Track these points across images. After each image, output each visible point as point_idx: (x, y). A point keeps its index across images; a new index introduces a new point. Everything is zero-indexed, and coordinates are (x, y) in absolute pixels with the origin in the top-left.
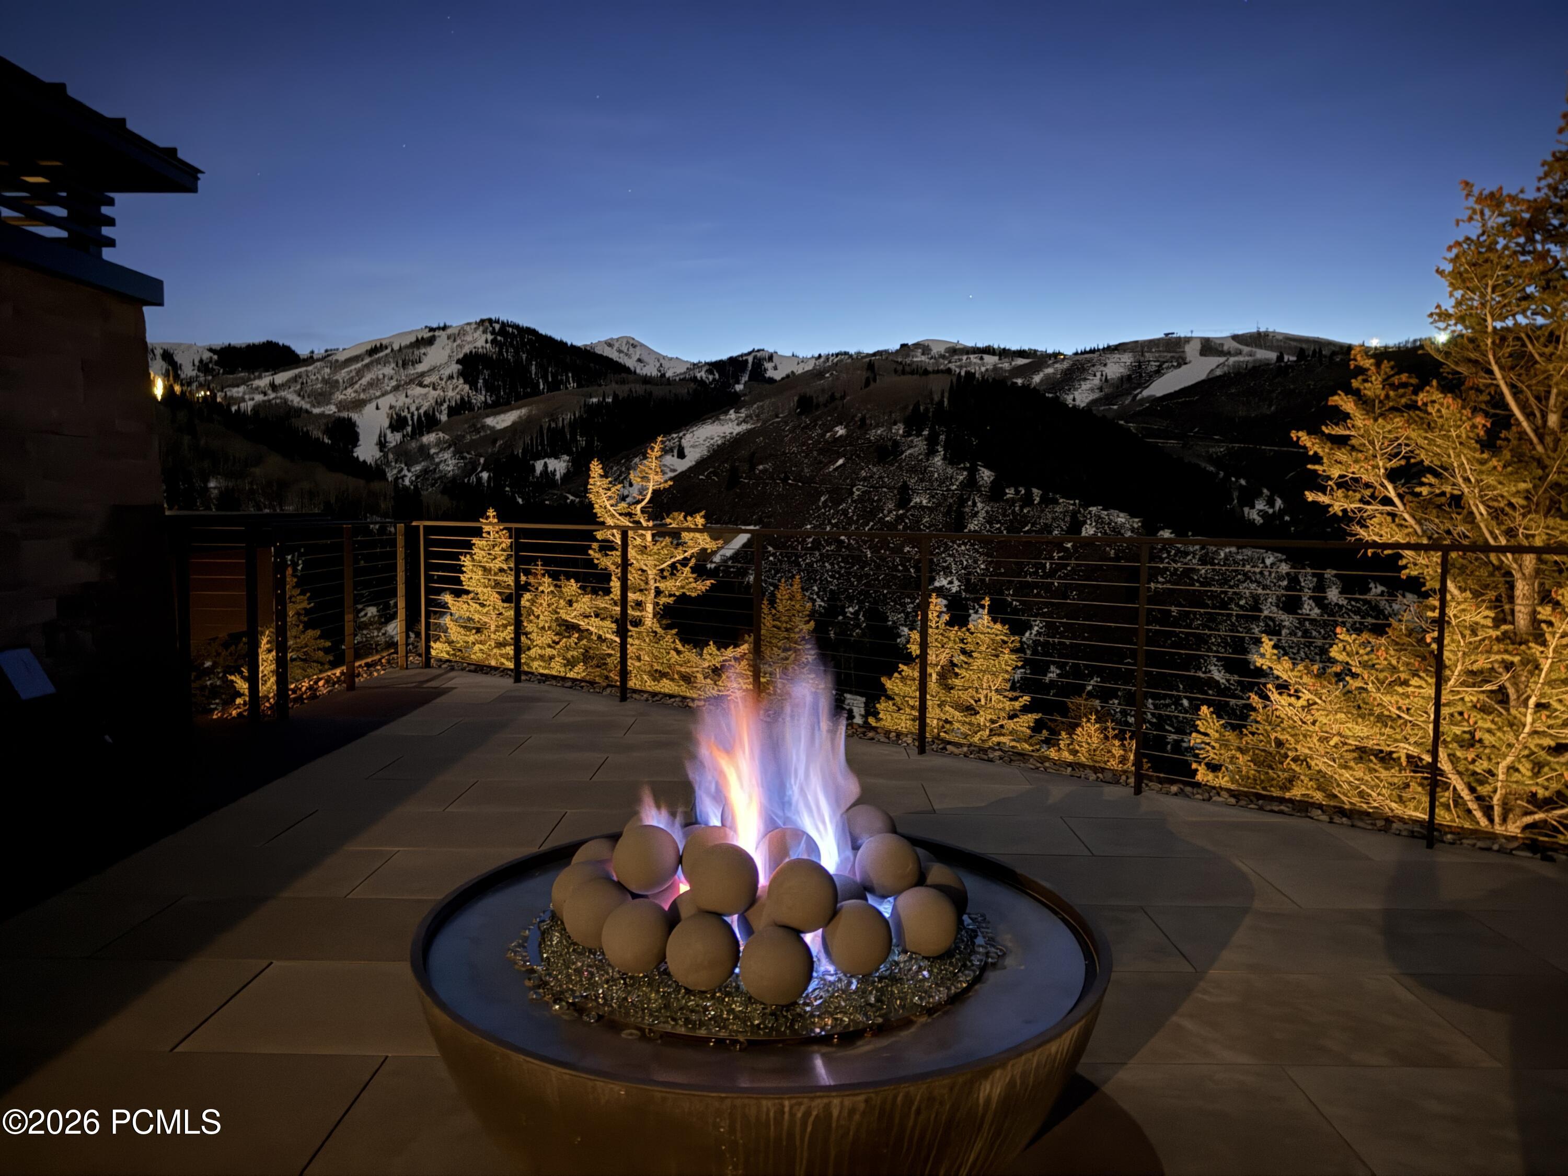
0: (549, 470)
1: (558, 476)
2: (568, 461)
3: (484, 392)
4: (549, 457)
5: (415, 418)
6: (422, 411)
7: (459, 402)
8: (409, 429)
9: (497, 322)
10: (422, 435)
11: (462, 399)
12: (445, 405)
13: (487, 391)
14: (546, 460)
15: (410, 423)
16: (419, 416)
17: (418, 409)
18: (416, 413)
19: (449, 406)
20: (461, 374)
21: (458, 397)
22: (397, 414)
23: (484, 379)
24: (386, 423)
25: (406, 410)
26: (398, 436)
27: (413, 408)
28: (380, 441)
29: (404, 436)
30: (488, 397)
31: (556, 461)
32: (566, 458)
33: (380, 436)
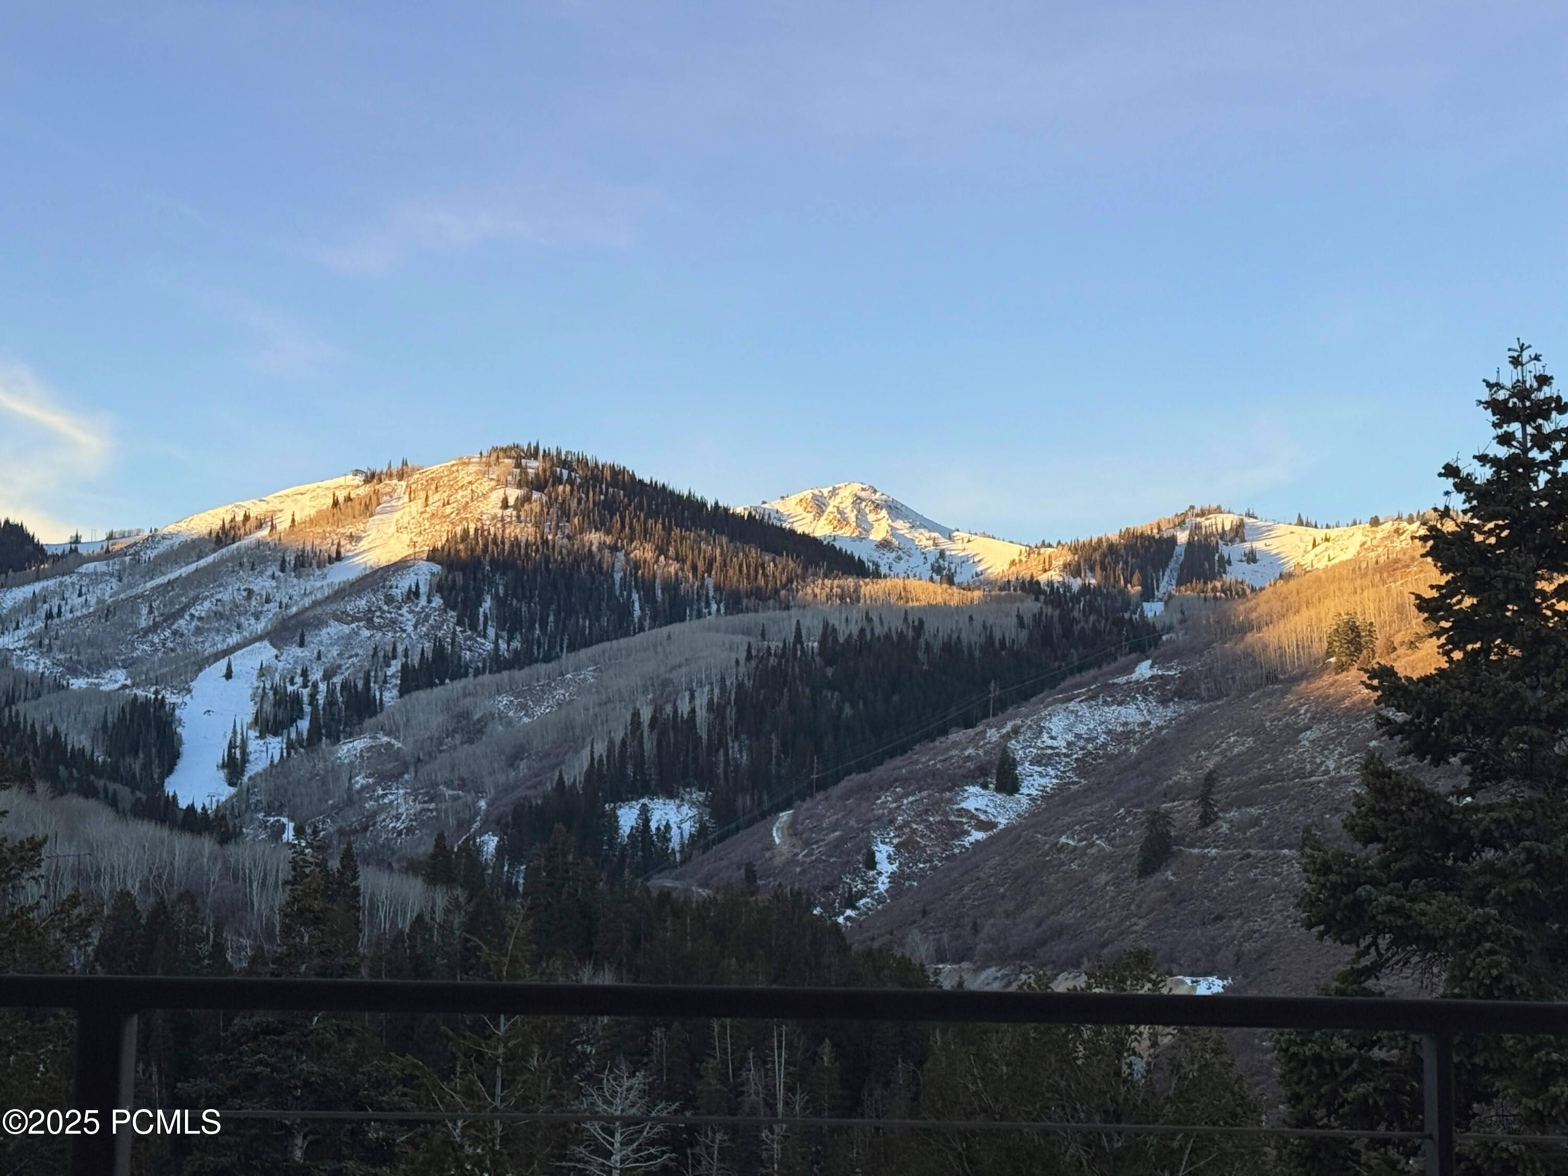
0: (653, 825)
1: (675, 843)
2: (703, 804)
3: (491, 632)
4: (653, 794)
5: (321, 699)
6: (337, 680)
7: (429, 654)
8: (304, 725)
9: (534, 454)
10: (336, 739)
11: (439, 650)
12: (395, 666)
13: (500, 626)
14: (645, 800)
15: (307, 709)
16: (331, 692)
17: (327, 677)
18: (323, 687)
19: (404, 666)
20: (440, 587)
21: (428, 645)
22: (275, 689)
23: (496, 597)
24: (248, 712)
25: (299, 680)
26: (276, 745)
27: (316, 675)
28: (231, 756)
29: (290, 745)
30: (503, 645)
31: (672, 805)
32: (698, 796)
33: (232, 746)
